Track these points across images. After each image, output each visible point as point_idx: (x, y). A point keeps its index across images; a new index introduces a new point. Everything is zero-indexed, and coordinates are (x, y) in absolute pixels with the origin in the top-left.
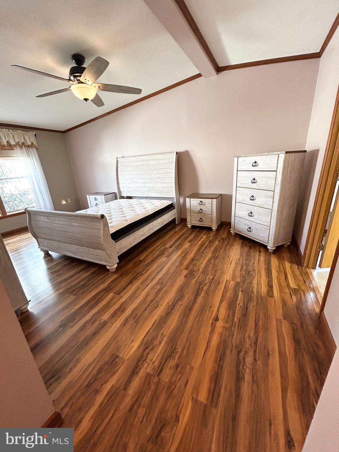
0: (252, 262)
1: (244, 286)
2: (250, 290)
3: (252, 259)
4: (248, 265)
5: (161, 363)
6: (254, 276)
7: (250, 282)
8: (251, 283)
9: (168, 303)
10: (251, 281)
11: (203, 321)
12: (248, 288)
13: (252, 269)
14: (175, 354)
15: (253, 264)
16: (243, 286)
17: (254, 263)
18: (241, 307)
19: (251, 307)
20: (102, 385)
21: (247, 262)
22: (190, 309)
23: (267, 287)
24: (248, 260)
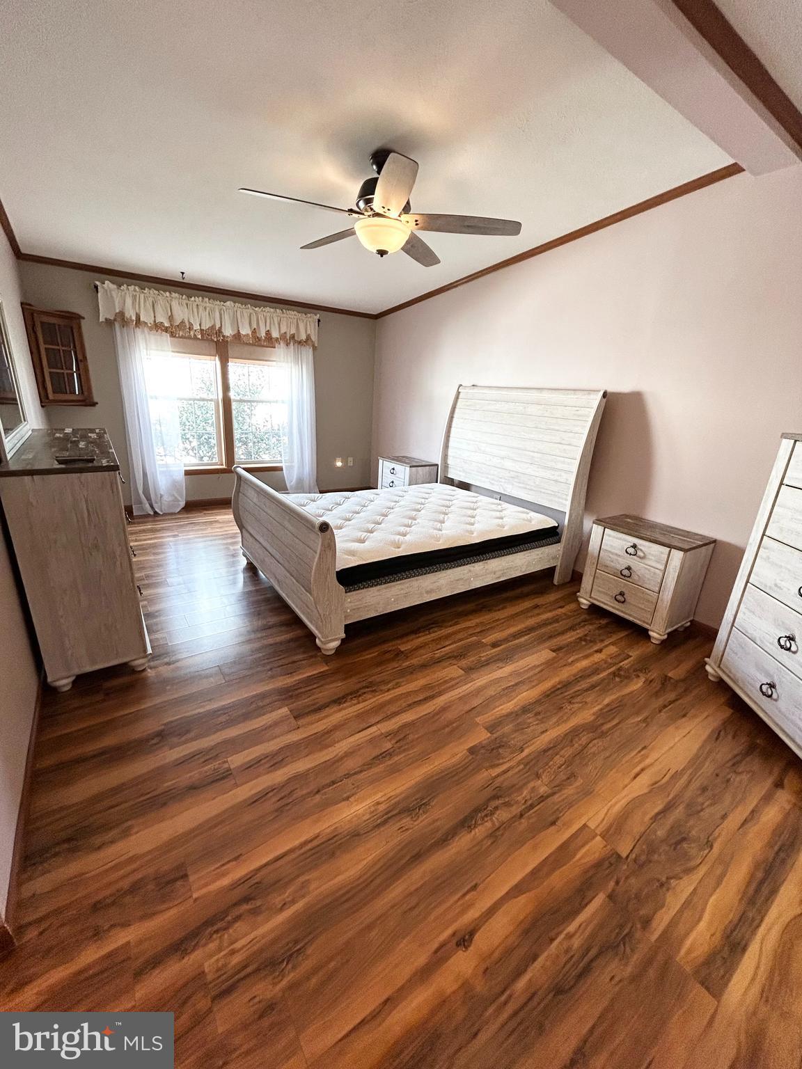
0: (718, 810)
1: (633, 881)
2: (642, 912)
3: (728, 798)
4: (699, 812)
5: (245, 967)
6: (693, 863)
7: (664, 879)
8: (662, 885)
9: (378, 803)
10: (667, 878)
11: (425, 918)
12: (637, 896)
13: (703, 836)
14: (290, 966)
15: (719, 815)
16: (627, 878)
17: (724, 817)
18: (567, 951)
19: (606, 977)
20: (113, 926)
21: (700, 800)
22: (417, 857)
23: (718, 935)
24: (709, 793)
